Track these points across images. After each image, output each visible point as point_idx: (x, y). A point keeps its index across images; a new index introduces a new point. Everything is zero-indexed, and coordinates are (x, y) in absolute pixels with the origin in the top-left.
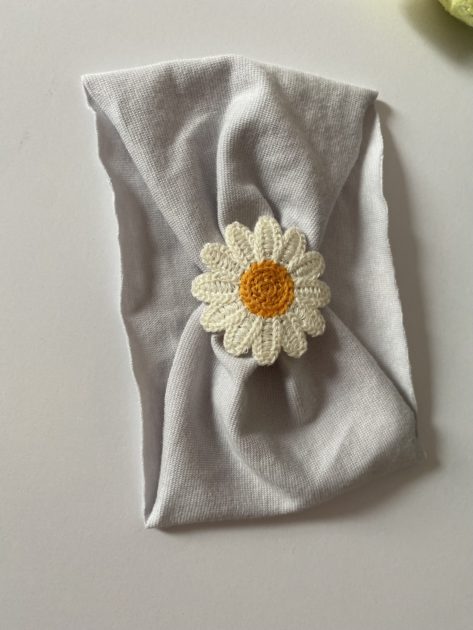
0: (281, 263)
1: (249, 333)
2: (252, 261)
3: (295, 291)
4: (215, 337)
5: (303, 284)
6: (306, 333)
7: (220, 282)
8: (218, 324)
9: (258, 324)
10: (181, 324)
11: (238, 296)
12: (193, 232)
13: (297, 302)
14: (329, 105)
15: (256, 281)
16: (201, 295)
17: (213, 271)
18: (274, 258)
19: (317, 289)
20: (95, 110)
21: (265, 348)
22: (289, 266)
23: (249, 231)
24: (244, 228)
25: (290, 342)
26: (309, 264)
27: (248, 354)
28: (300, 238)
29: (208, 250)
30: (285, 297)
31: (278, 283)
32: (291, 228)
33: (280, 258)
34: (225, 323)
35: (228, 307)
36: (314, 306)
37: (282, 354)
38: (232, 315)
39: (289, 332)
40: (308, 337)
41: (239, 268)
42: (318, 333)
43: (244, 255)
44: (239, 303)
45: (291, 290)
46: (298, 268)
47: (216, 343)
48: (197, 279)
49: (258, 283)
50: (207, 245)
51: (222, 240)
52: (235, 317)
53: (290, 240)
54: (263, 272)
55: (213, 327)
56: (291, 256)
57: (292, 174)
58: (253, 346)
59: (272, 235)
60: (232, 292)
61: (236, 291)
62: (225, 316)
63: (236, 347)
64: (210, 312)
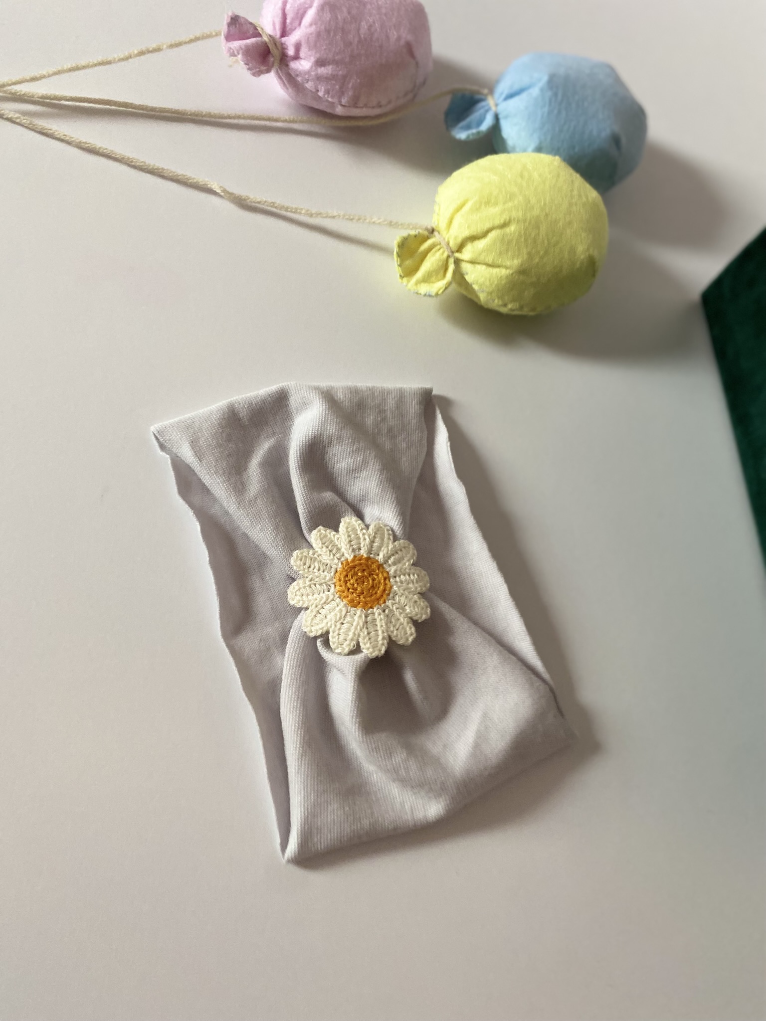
0: (372, 556)
1: (353, 627)
2: (343, 559)
3: (391, 580)
4: (321, 642)
5: (398, 573)
6: (411, 618)
7: (315, 585)
8: (321, 626)
9: (360, 616)
10: (284, 638)
11: (335, 593)
12: (280, 544)
13: (395, 590)
14: (386, 408)
15: (350, 576)
16: (299, 601)
17: (306, 576)
18: (363, 552)
19: (414, 575)
20: (168, 454)
21: (372, 640)
22: (380, 558)
23: (334, 533)
24: (328, 531)
25: (397, 630)
26: (400, 553)
27: (356, 650)
28: (386, 530)
29: (297, 556)
30: (382, 587)
31: (373, 575)
32: (375, 523)
33: (370, 552)
34: (327, 623)
35: (327, 607)
36: (413, 591)
37: (391, 643)
38: (333, 614)
39: (393, 620)
40: (415, 623)
41: (331, 567)
42: (424, 617)
43: (334, 555)
44: (338, 600)
45: (387, 580)
46: (389, 558)
47: (323, 647)
48: (291, 587)
49: (352, 578)
50: (296, 553)
51: (310, 546)
52: (336, 615)
53: (376, 533)
54: (355, 568)
55: (315, 631)
56: (380, 548)
57: (364, 474)
58: (360, 640)
59: (357, 532)
60: (329, 591)
61: (332, 590)
62: (326, 617)
63: (343, 645)
64: (311, 616)
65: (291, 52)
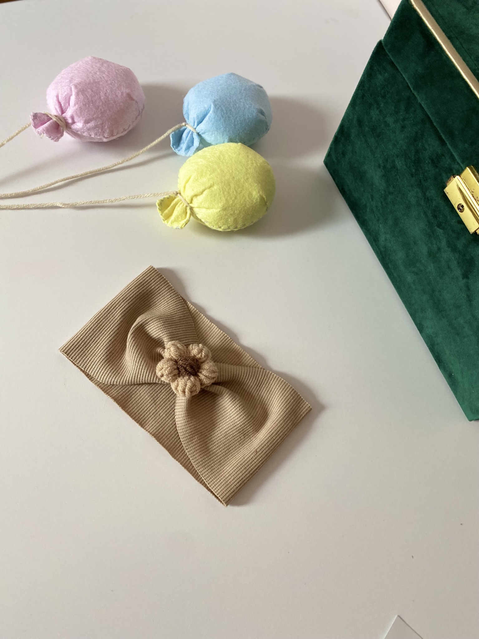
65: (70, 121)
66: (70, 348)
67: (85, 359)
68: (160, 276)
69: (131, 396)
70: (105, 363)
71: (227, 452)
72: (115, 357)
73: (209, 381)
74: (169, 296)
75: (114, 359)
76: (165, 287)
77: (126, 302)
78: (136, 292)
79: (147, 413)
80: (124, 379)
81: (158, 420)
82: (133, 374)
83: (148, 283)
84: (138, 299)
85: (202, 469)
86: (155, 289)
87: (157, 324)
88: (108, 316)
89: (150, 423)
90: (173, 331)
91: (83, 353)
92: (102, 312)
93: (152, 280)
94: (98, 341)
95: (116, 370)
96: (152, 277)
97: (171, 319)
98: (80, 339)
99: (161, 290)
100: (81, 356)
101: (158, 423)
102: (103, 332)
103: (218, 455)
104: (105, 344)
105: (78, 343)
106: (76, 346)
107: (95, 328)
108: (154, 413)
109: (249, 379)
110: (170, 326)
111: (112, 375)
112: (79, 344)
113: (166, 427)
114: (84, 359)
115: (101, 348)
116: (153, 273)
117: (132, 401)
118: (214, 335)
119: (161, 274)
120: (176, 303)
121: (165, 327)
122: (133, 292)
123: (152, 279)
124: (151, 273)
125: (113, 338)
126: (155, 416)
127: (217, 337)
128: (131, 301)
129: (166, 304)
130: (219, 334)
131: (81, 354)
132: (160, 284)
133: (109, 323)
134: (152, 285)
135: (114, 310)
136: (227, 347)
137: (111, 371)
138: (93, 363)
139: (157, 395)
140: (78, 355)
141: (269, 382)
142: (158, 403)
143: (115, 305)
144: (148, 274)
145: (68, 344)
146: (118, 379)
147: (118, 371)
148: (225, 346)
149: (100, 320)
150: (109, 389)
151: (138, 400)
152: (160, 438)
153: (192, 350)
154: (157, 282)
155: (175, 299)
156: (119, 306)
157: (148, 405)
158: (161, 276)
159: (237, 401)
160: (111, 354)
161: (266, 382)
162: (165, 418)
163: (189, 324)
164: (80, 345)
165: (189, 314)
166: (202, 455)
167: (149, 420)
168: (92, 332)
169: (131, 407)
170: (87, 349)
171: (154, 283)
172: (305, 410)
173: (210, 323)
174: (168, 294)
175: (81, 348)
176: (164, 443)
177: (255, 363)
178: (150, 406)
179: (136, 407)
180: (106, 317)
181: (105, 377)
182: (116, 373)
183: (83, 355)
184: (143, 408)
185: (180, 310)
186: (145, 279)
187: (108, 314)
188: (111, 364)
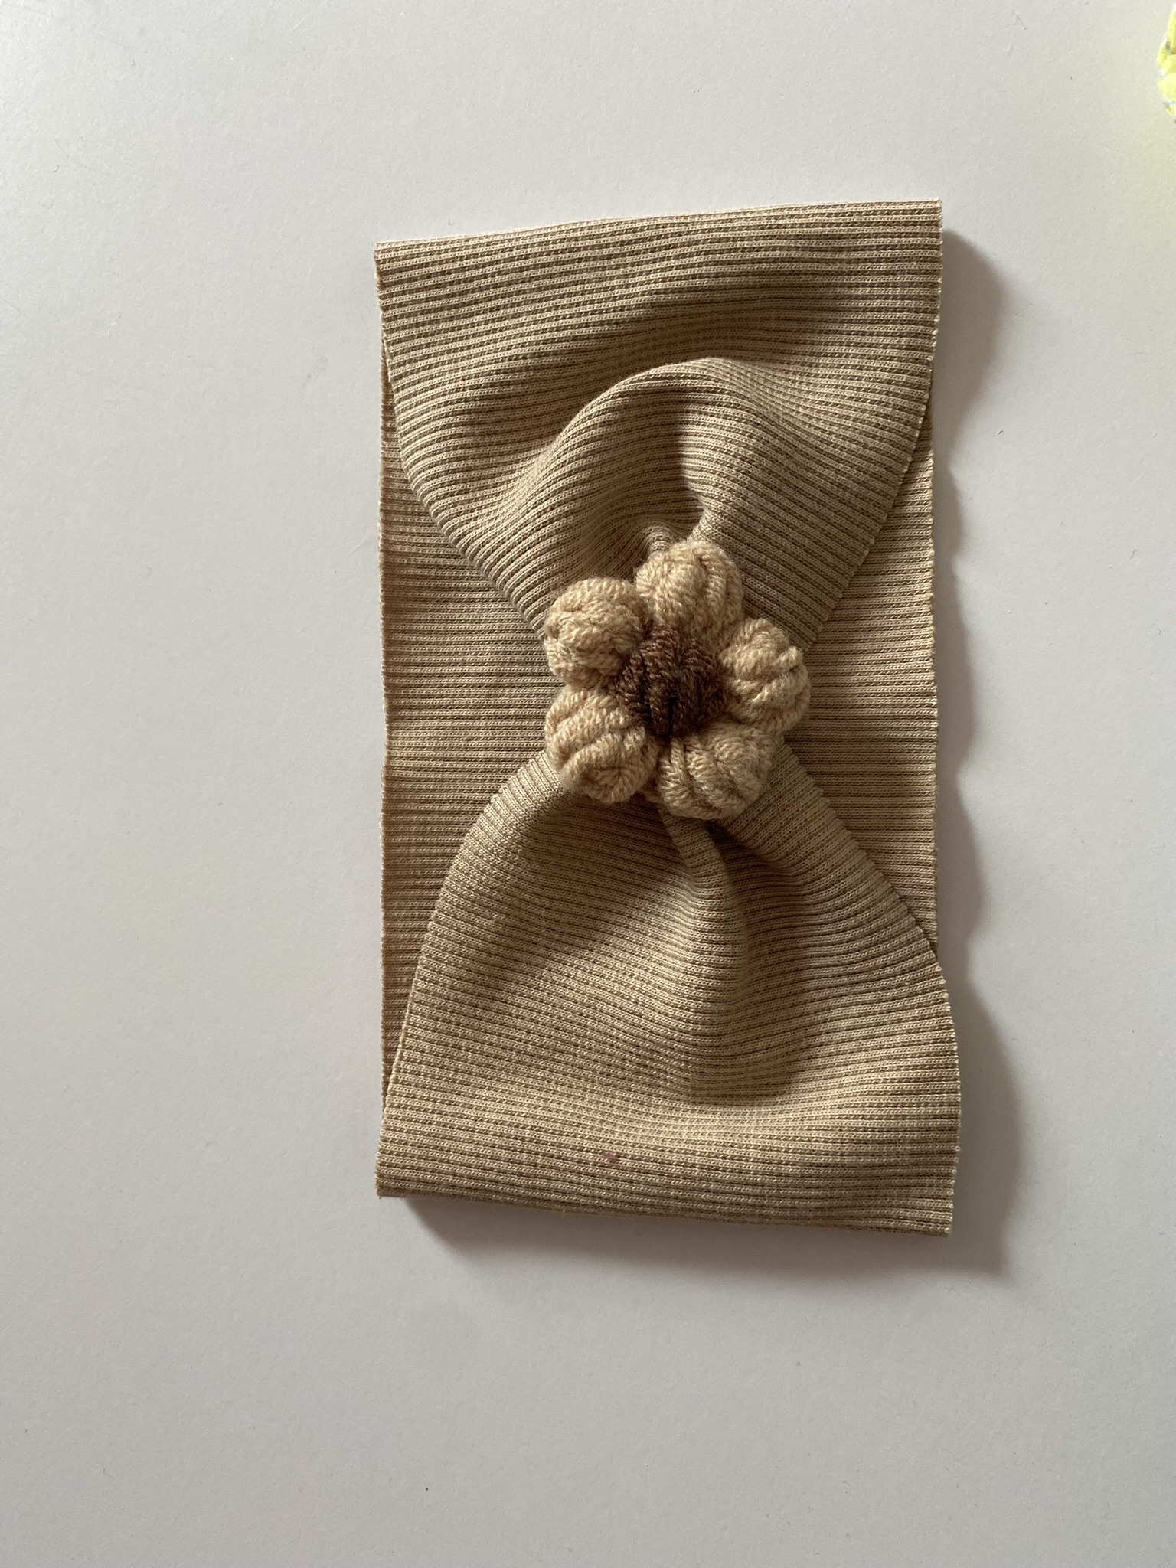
66: (407, 269)
67: (420, 347)
68: (927, 272)
69: (447, 601)
70: (458, 419)
71: (543, 1052)
72: (505, 426)
73: (684, 801)
74: (886, 376)
75: (498, 428)
76: (906, 328)
77: (717, 263)
78: (784, 254)
79: (441, 696)
80: (461, 524)
81: (451, 749)
82: (495, 536)
83: (858, 261)
84: (768, 287)
85: (424, 1021)
86: (862, 304)
87: (731, 435)
88: (612, 262)
89: (421, 733)
90: (759, 513)
91: (431, 322)
92: (608, 229)
93: (887, 260)
94: (505, 323)
95: (469, 469)
96: (894, 248)
97: (797, 463)
98: (458, 264)
99: (882, 328)
100: (417, 325)
101: (444, 759)
102: (544, 305)
103: (511, 1033)
104: (513, 352)
105: (443, 273)
106: (429, 276)
107: (535, 267)
108: (460, 717)
109: (841, 926)
110: (766, 484)
111: (443, 479)
112: (441, 279)
113: (451, 796)
114: (416, 342)
115: (489, 357)
116: (915, 235)
117: (436, 616)
118: (893, 661)
119: (936, 266)
120: (881, 421)
121: (746, 473)
122: (774, 248)
123: (889, 253)
124: (909, 229)
125: (555, 353)
126: (454, 728)
127: (898, 677)
128: (731, 275)
129: (847, 393)
130: (912, 676)
131: (420, 319)
132: (898, 304)
133: (592, 292)
134: (869, 280)
135: (650, 256)
136: (893, 746)
137: (451, 460)
138: (428, 383)
139: (521, 675)
140: (409, 315)
141: (898, 1004)
142: (500, 701)
143: (670, 241)
144: (891, 224)
145: (415, 251)
146: (448, 507)
147: (472, 480)
148: (893, 735)
149: (574, 255)
150: (405, 513)
151: (454, 633)
152: (401, 807)
153: (746, 642)
154: (895, 285)
155: (895, 407)
156: (677, 257)
157: (468, 675)
158: (935, 272)
159: (719, 954)
160: (502, 403)
161: (889, 994)
162: (475, 765)
163: (850, 541)
164: (444, 285)
165: (889, 504)
166: (463, 985)
167: (430, 723)
168: (514, 270)
169: (416, 632)
170: (451, 319)
171: (883, 279)
172: (917, 1214)
173: (925, 608)
174: (888, 364)
175: (440, 298)
176: (397, 834)
177: (923, 893)
178: (468, 685)
179: (427, 648)
180: (602, 258)
181: (421, 464)
182: (457, 482)
183: (428, 328)
184: (446, 670)
185: (870, 460)
186: (862, 236)
187: (616, 256)
188: (474, 435)
